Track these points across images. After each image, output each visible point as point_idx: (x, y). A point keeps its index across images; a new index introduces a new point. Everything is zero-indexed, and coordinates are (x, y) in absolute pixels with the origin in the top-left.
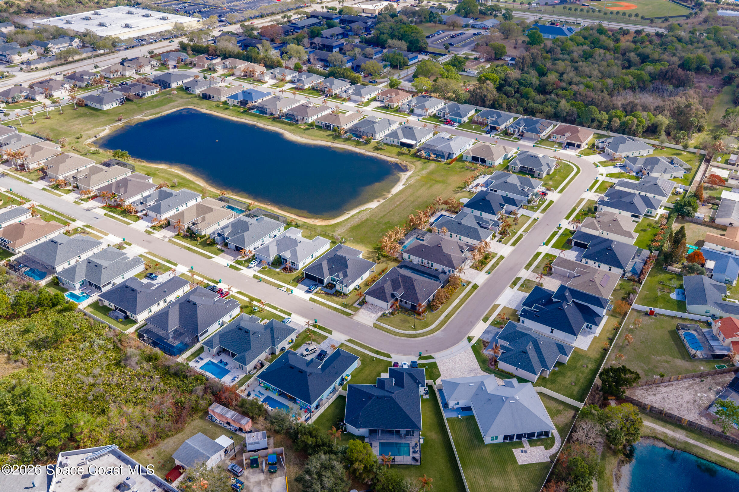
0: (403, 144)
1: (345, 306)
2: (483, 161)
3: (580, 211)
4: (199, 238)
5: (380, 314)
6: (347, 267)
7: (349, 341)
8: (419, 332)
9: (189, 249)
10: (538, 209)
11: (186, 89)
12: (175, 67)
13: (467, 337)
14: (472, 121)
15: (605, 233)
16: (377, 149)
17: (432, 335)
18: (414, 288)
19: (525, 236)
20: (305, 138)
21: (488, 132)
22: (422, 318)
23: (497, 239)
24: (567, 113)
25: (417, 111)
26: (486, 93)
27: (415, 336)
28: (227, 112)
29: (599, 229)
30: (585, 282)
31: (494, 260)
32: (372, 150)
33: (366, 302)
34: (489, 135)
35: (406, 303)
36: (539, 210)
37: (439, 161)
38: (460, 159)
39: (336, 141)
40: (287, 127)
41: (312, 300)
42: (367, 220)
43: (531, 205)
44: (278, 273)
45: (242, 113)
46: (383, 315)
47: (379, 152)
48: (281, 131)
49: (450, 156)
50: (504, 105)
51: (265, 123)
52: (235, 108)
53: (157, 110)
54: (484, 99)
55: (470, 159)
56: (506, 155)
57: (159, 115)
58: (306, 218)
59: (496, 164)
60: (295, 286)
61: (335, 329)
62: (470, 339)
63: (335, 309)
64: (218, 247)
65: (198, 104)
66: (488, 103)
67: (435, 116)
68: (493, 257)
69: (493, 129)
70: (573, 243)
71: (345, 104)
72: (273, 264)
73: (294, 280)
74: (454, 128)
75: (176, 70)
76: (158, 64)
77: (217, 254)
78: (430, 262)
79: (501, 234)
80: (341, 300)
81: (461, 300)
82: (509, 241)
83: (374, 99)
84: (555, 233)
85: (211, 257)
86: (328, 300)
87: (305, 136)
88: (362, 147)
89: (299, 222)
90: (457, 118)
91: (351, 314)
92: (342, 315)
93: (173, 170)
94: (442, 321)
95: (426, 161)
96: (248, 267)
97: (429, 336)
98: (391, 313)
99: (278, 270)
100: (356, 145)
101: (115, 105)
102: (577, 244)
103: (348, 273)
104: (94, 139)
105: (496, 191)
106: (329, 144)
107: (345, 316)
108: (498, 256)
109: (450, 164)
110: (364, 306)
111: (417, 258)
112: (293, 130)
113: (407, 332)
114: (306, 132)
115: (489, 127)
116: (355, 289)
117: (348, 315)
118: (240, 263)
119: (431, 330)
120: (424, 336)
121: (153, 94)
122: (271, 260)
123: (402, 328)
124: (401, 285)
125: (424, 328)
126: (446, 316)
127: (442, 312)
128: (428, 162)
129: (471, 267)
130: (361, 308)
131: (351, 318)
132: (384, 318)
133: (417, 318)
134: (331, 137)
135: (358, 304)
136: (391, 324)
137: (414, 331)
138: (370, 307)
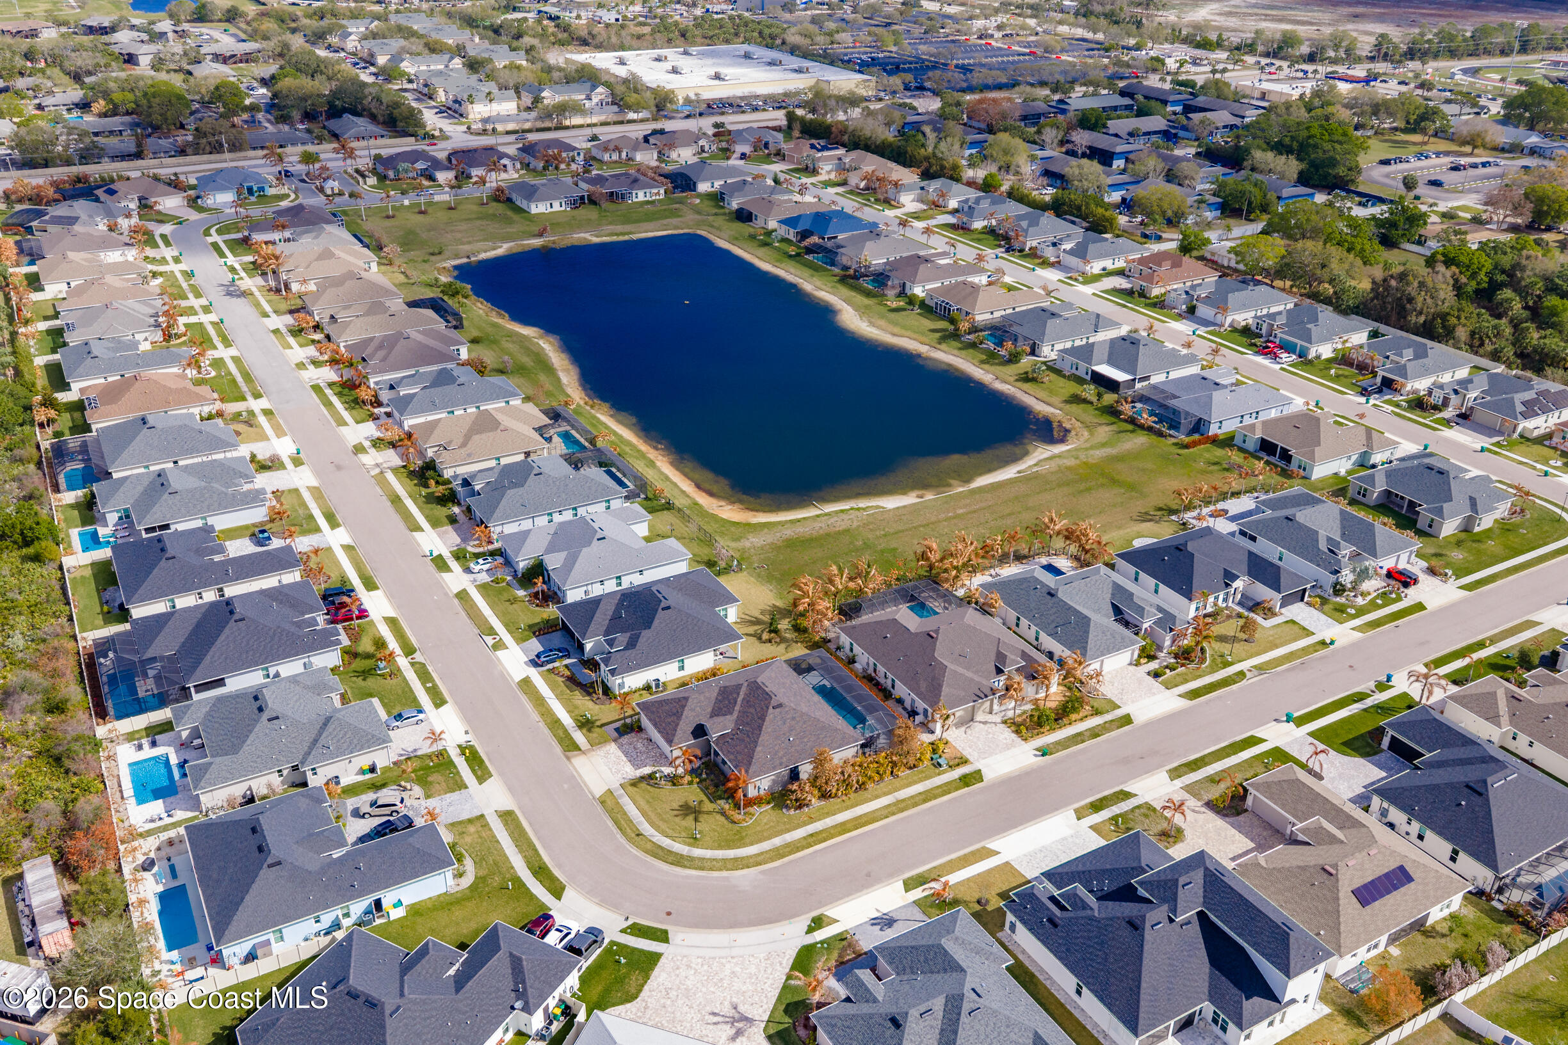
0: (1099, 380)
1: (585, 724)
2: (1286, 456)
3: (1498, 654)
4: (432, 482)
5: (647, 770)
6: (648, 624)
7: (507, 817)
8: (697, 852)
9: (396, 500)
10: (1354, 617)
11: (718, 198)
12: (743, 156)
13: (816, 913)
14: (1343, 359)
15: (1524, 739)
16: (1026, 378)
17: (725, 873)
18: (761, 727)
19: (1251, 681)
20: (878, 327)
21: (1364, 392)
22: (737, 816)
23: (1154, 665)
25: (1203, 311)
27: (679, 860)
28: (762, 251)
29: (1505, 719)
30: (1303, 869)
31: (1089, 724)
32: (1012, 380)
33: (638, 730)
34: (1363, 400)
36: (1357, 622)
37: (1160, 434)
38: (1227, 442)
39: (943, 346)
40: (860, 299)
41: (526, 683)
42: (847, 531)
43: (1340, 600)
44: (513, 601)
45: (791, 256)
46: (651, 776)
47: (1027, 386)
48: (839, 305)
49: (1199, 426)
50: (1462, 333)
51: (818, 283)
52: (784, 246)
53: (628, 228)
54: (1404, 308)
55: (1251, 446)
56: (1365, 455)
57: (626, 238)
58: (711, 494)
59: (1320, 471)
60: (520, 640)
61: (501, 774)
62: (818, 923)
63: (555, 724)
64: (456, 510)
65: (719, 229)
66: (1413, 318)
67: (1246, 331)
68: (1097, 712)
69: (1388, 385)
70: (1386, 742)
71: (1040, 272)
72: (521, 575)
73: (530, 626)
74: (1278, 367)
75: (742, 162)
76: (714, 148)
77: (435, 523)
79: (1176, 656)
80: (590, 704)
82: (1186, 681)
83: (1121, 273)
84: (1359, 697)
85: (419, 529)
86: (559, 697)
87: (882, 323)
88: (993, 368)
89: (679, 502)
90: (1299, 342)
91: (577, 748)
92: (554, 743)
93: (541, 342)
94: (788, 844)
95: (1130, 427)
96: (468, 570)
97: (716, 874)
98: (674, 780)
99: (521, 593)
100: (983, 362)
101: (556, 207)
102: (1396, 746)
103: (642, 640)
104: (465, 260)
105: (1253, 539)
106: (923, 349)
107: (558, 749)
108: (1118, 713)
109: (1187, 446)
110: (625, 739)
111: (866, 655)
112: (867, 307)
113: (666, 842)
114: (893, 315)
115: (1379, 380)
116: (648, 688)
117: (571, 747)
118: (460, 556)
119: (736, 859)
120: (702, 869)
121: (648, 198)
122: (522, 566)
123: (664, 826)
124: (737, 708)
125: (720, 847)
126: (811, 835)
127: (812, 820)
128: (1132, 432)
129: (1005, 722)
130: (615, 740)
131: (568, 758)
132: (643, 785)
133: (723, 813)
134: (938, 335)
135: (617, 730)
136: (646, 807)
137: (689, 845)
138: (639, 745)
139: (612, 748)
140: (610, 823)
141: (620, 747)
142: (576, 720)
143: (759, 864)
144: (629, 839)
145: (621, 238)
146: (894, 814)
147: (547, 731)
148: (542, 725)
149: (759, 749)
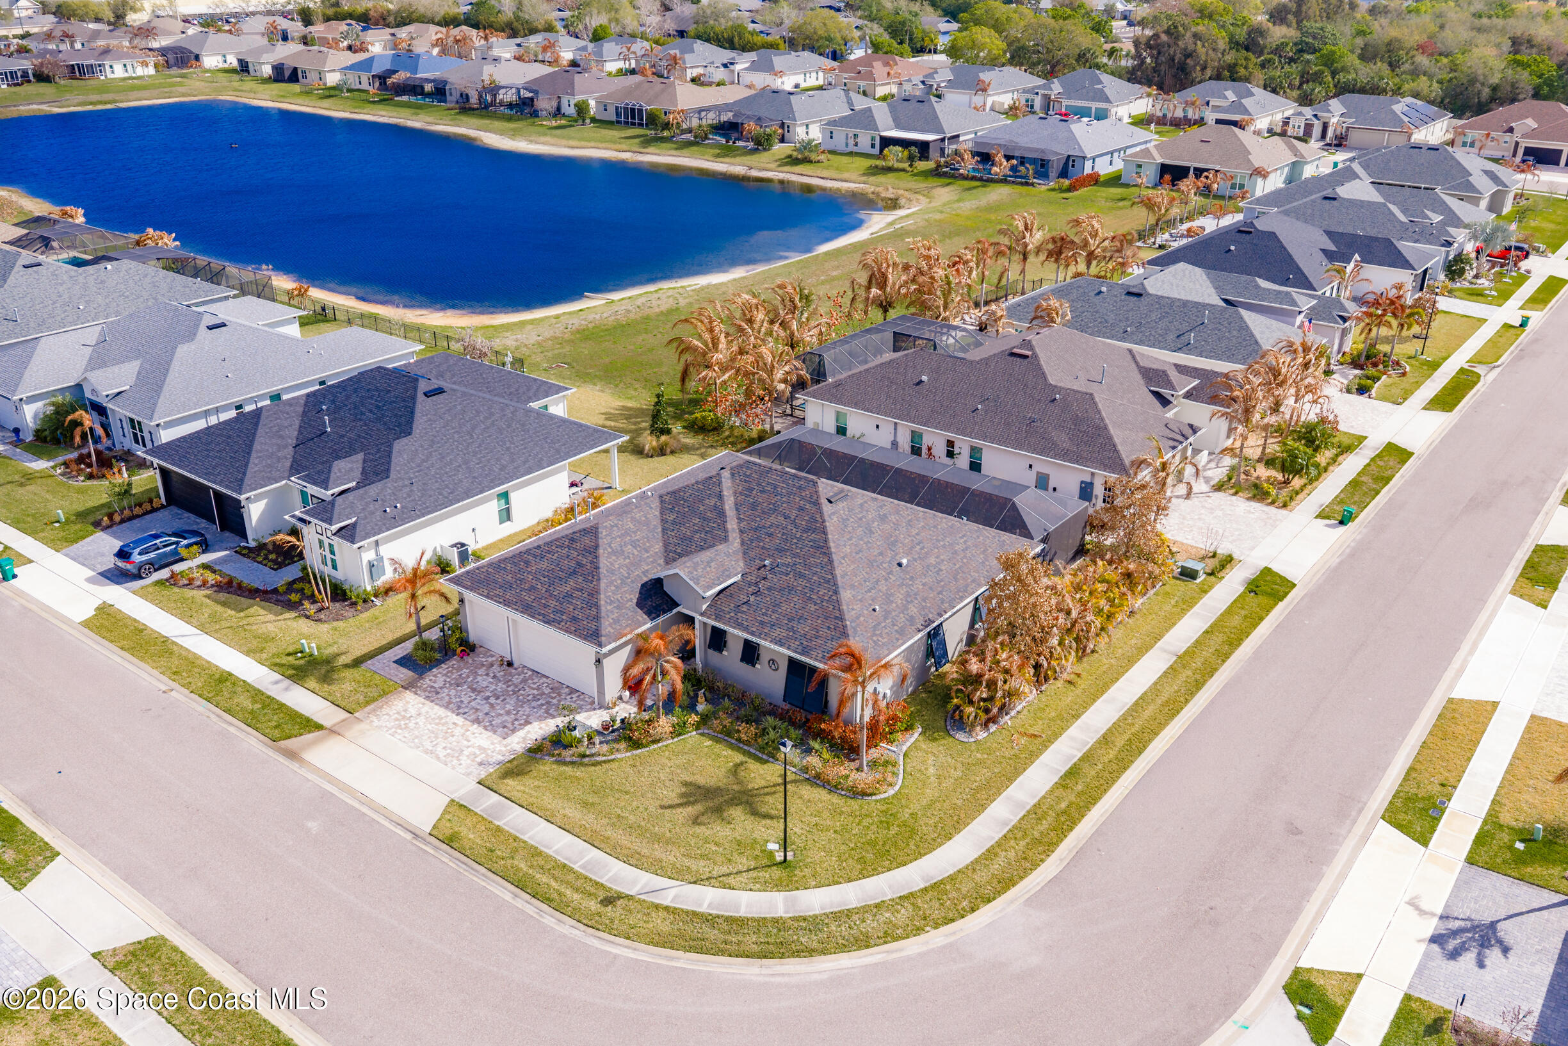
1: (308, 669)
5: (539, 729)
6: (405, 427)
8: (817, 900)
10: (1503, 296)
13: (1277, 973)
14: (1145, 121)
16: (794, 161)
17: (935, 938)
18: (823, 548)
19: (1488, 378)
20: (546, 144)
22: (861, 777)
23: (1342, 381)
24: (1495, 89)
25: (952, 98)
26: (1191, 47)
27: (779, 940)
28: (329, 103)
31: (1351, 466)
32: (773, 166)
33: (468, 647)
35: (750, 653)
36: (1516, 302)
37: (1025, 182)
38: (1113, 182)
39: (651, 149)
40: (497, 124)
41: (104, 619)
42: (672, 311)
43: (1462, 285)
45: (374, 102)
46: (558, 743)
47: (799, 169)
48: (472, 133)
49: (1069, 170)
51: (430, 119)
52: (360, 95)
53: (108, 96)
59: (1260, 192)
60: (63, 542)
62: (1315, 1001)
65: (251, 92)
68: (1346, 449)
72: (39, 435)
73: (82, 514)
78: (963, 445)
79: (1356, 366)
80: (304, 625)
81: (1183, 660)
82: (1408, 393)
86: (209, 626)
87: (547, 139)
88: (738, 159)
90: (1094, 105)
91: (309, 725)
92: (235, 729)
94: (1036, 812)
95: (978, 183)
97: (912, 946)
98: (625, 734)
99: (41, 464)
100: (718, 156)
103: (398, 461)
107: (252, 742)
108: (1376, 443)
109: (1066, 190)
110: (437, 677)
111: (887, 423)
112: (514, 130)
113: (706, 898)
114: (558, 132)
116: (438, 566)
119: (936, 889)
120: (863, 942)
121: (131, 73)
122: (31, 415)
123: (672, 856)
124: (732, 524)
125: (867, 870)
126: (1073, 773)
127: (1040, 742)
128: (984, 186)
129: (1219, 487)
130: (409, 686)
131: (292, 755)
132: (547, 766)
133: (818, 780)
134: (637, 140)
135: (403, 662)
136: (590, 820)
137: (778, 886)
138: (483, 681)
139: (410, 703)
140: (504, 892)
141: (433, 695)
142: (276, 666)
143: (1006, 883)
144: (591, 922)
145: (100, 107)
146: (1199, 685)
147: (201, 706)
148: (180, 695)
149: (846, 595)
